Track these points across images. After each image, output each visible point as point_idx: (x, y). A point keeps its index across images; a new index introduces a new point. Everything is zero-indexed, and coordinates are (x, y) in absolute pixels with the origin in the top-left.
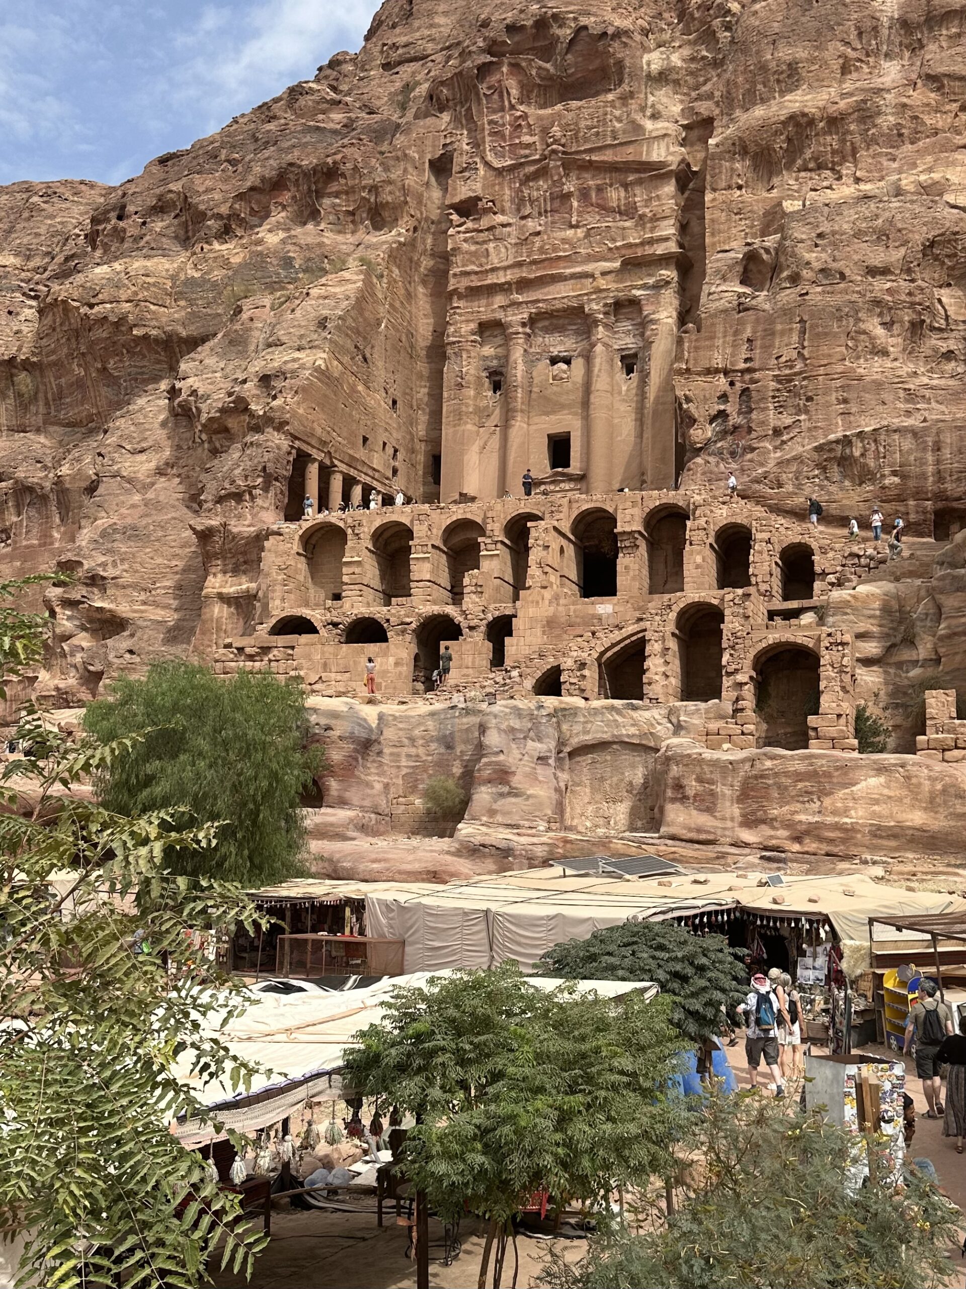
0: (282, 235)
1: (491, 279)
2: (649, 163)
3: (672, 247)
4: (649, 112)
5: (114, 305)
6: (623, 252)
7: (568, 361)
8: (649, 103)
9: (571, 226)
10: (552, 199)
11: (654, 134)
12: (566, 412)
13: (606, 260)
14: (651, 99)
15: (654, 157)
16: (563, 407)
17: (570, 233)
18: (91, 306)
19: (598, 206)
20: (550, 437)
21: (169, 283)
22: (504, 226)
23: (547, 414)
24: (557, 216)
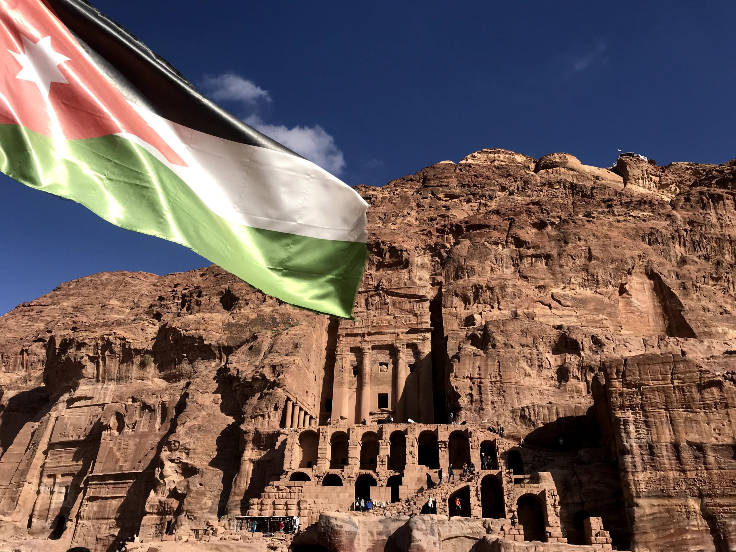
0: (271, 309)
1: (356, 331)
2: (419, 296)
3: (428, 326)
4: (417, 277)
5: (197, 331)
6: (410, 326)
7: (387, 365)
8: (417, 275)
9: (388, 315)
10: (381, 304)
11: (420, 286)
12: (386, 385)
13: (402, 328)
14: (418, 273)
15: (421, 293)
16: (385, 383)
17: (388, 317)
18: (187, 331)
19: (399, 309)
20: (379, 394)
21: (221, 324)
22: (361, 312)
23: (378, 385)
24: (382, 311)
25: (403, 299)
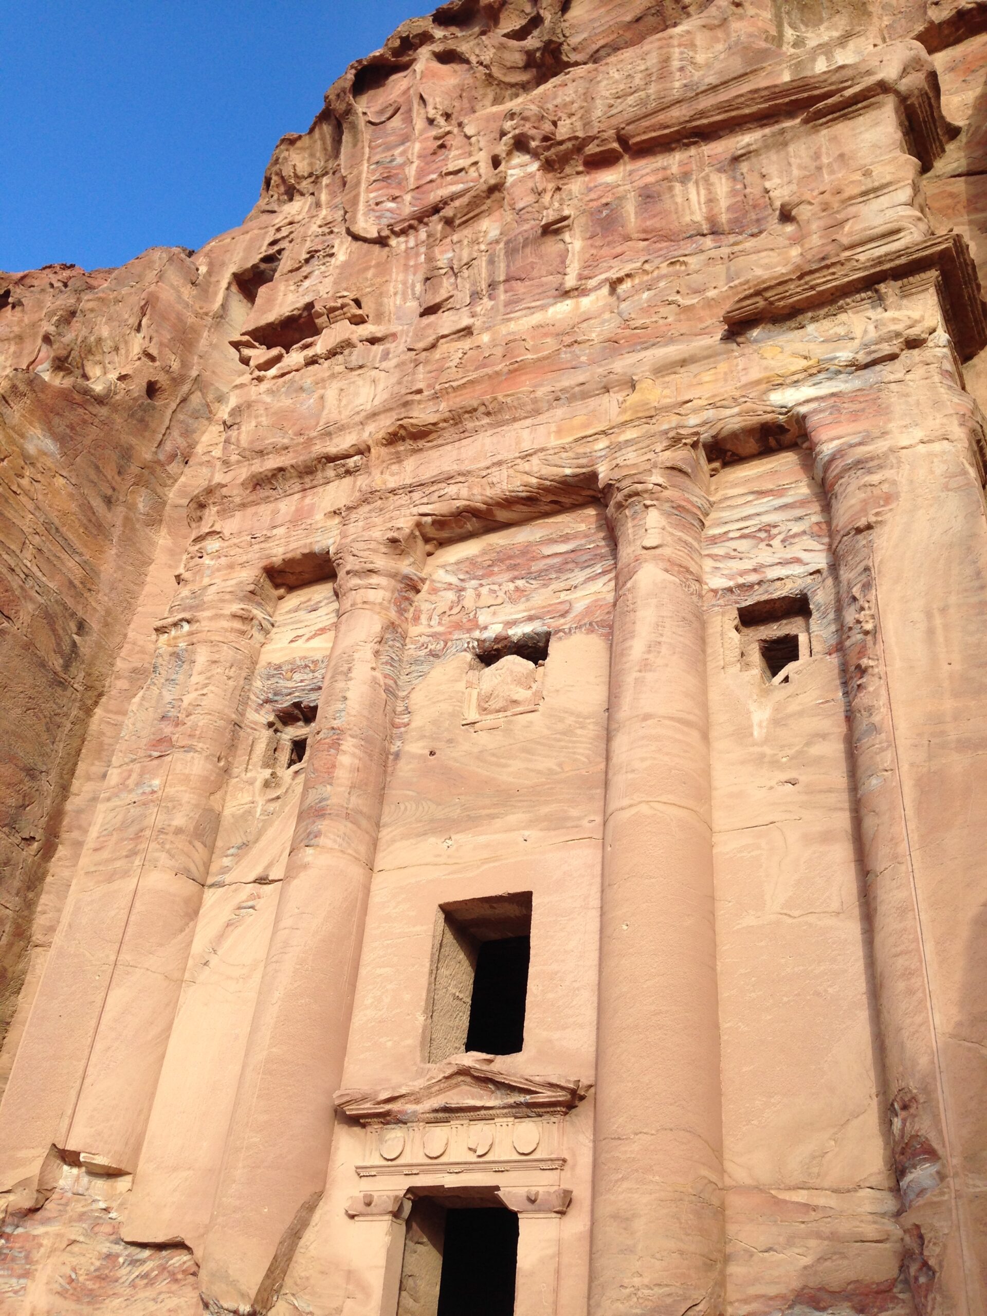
7: (535, 650)
23: (445, 829)
24: (523, 287)
25: (674, 161)
